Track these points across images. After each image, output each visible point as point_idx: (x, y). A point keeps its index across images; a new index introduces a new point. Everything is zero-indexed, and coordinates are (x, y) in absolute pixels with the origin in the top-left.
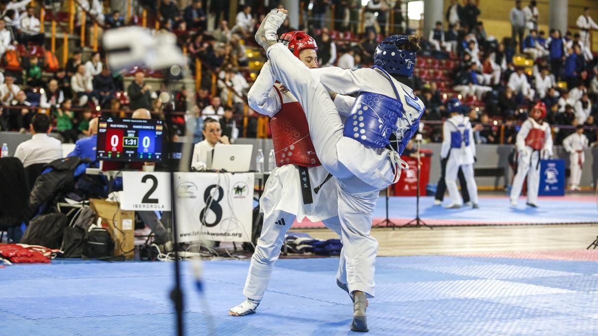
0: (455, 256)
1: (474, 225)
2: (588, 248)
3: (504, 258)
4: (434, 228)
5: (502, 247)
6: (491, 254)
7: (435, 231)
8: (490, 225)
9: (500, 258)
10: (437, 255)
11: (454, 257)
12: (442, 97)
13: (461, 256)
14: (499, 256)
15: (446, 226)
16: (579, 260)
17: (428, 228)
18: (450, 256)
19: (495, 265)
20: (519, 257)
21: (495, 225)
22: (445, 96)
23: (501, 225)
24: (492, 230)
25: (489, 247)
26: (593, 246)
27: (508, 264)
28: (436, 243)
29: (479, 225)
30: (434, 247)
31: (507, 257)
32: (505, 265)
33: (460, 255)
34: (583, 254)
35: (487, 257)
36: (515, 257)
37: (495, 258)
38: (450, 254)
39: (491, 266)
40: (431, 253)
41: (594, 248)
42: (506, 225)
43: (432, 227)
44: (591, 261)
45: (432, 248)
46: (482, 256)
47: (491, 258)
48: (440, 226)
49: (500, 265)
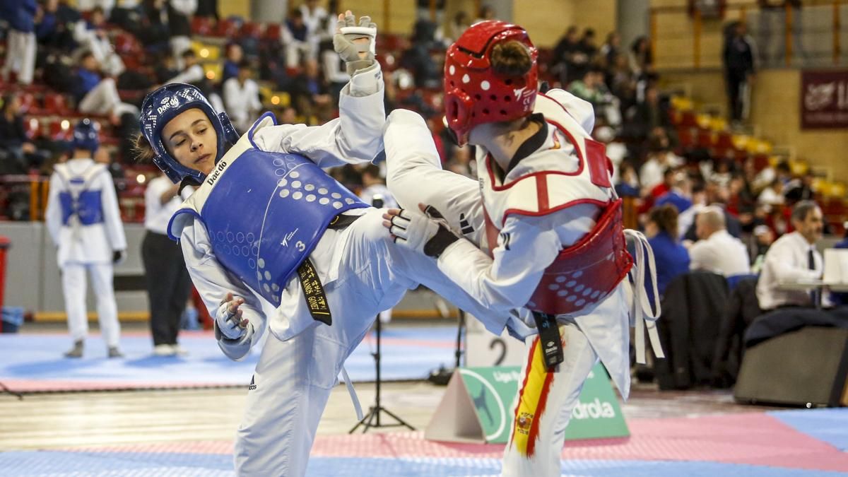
0: (78, 451)
1: (108, 390)
2: (351, 432)
3: (179, 455)
4: (25, 397)
5: (174, 432)
6: (152, 446)
7: (27, 403)
8: (142, 389)
9: (172, 453)
10: (41, 450)
11: (77, 453)
12: (27, 126)
13: (90, 451)
14: (169, 450)
15: (50, 392)
16: (336, 454)
17: (14, 398)
18: (67, 452)
19: (164, 469)
20: (211, 452)
21: (152, 389)
22: (34, 124)
23: (163, 389)
24: (146, 400)
25: (145, 433)
26: (362, 427)
27: (190, 466)
28: (34, 427)
29: (119, 390)
30: (29, 434)
31: (186, 451)
32: (184, 468)
33: (88, 449)
34: (342, 444)
35: (145, 453)
36: (202, 452)
37: (162, 455)
38: (66, 449)
39: (155, 469)
40: (25, 447)
41: (364, 432)
42: (174, 389)
43: (20, 394)
44: (361, 456)
45: (25, 437)
46: (134, 451)
47: (153, 454)
48: (38, 393)
49: (174, 469)
